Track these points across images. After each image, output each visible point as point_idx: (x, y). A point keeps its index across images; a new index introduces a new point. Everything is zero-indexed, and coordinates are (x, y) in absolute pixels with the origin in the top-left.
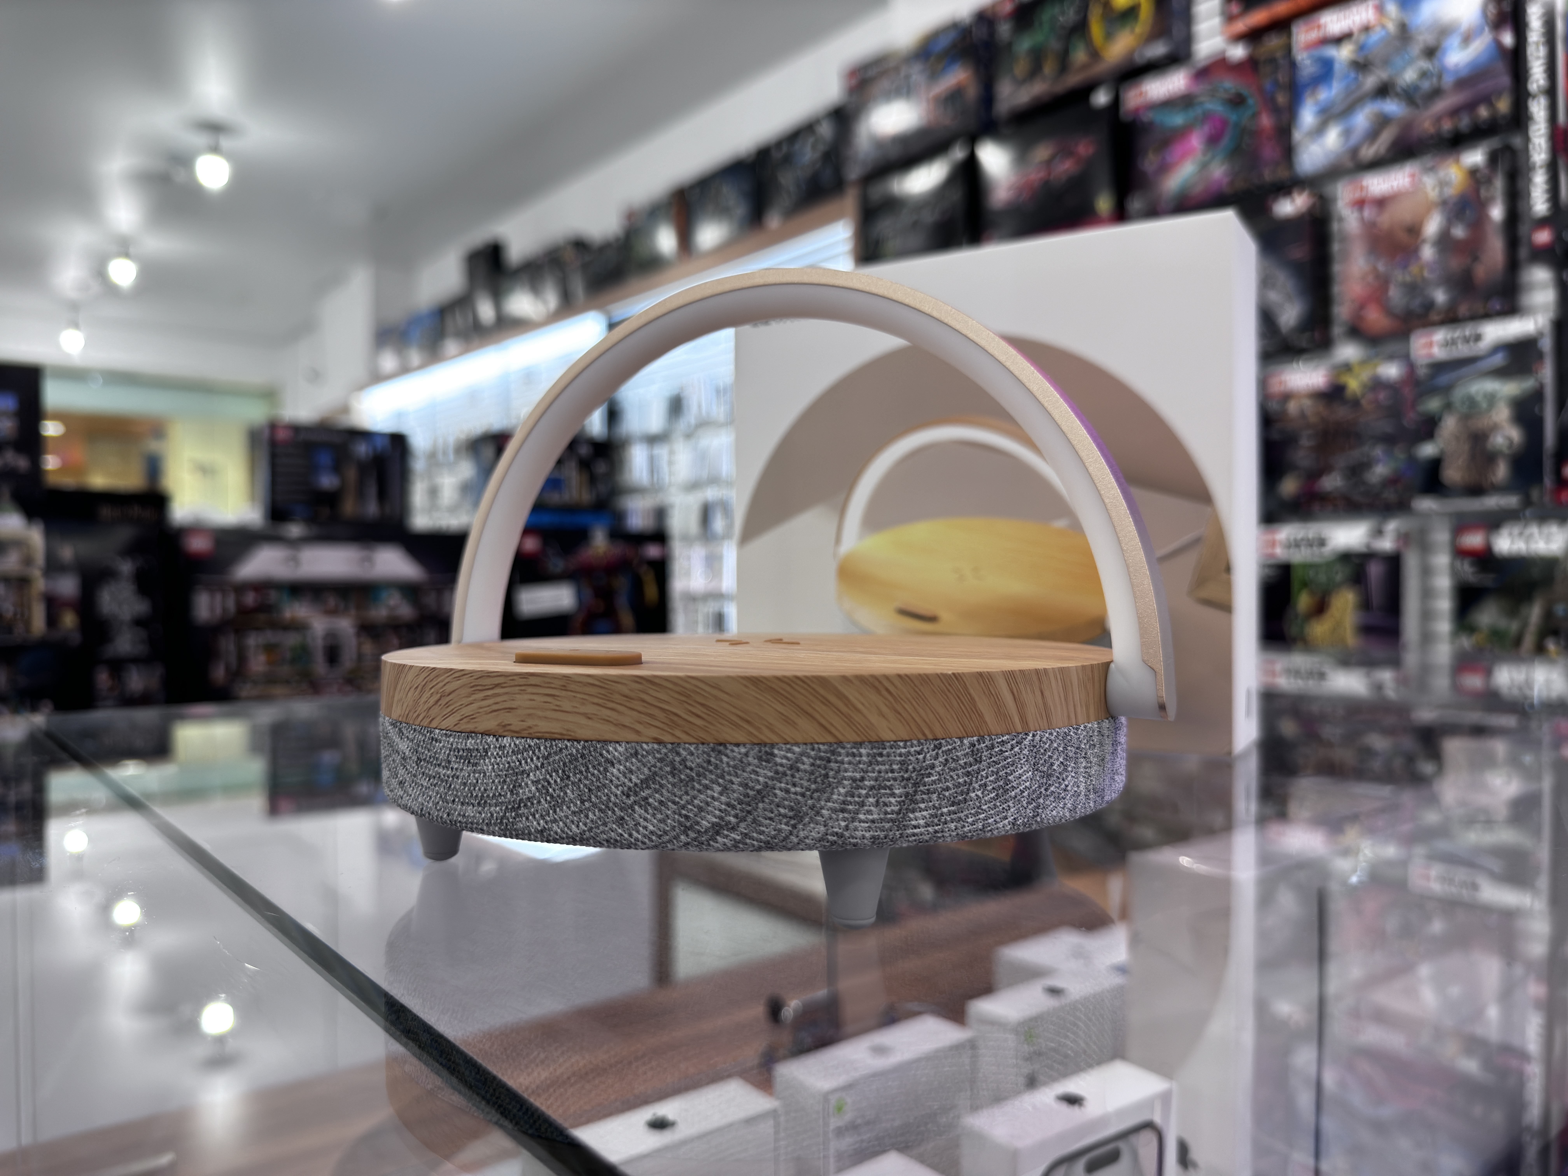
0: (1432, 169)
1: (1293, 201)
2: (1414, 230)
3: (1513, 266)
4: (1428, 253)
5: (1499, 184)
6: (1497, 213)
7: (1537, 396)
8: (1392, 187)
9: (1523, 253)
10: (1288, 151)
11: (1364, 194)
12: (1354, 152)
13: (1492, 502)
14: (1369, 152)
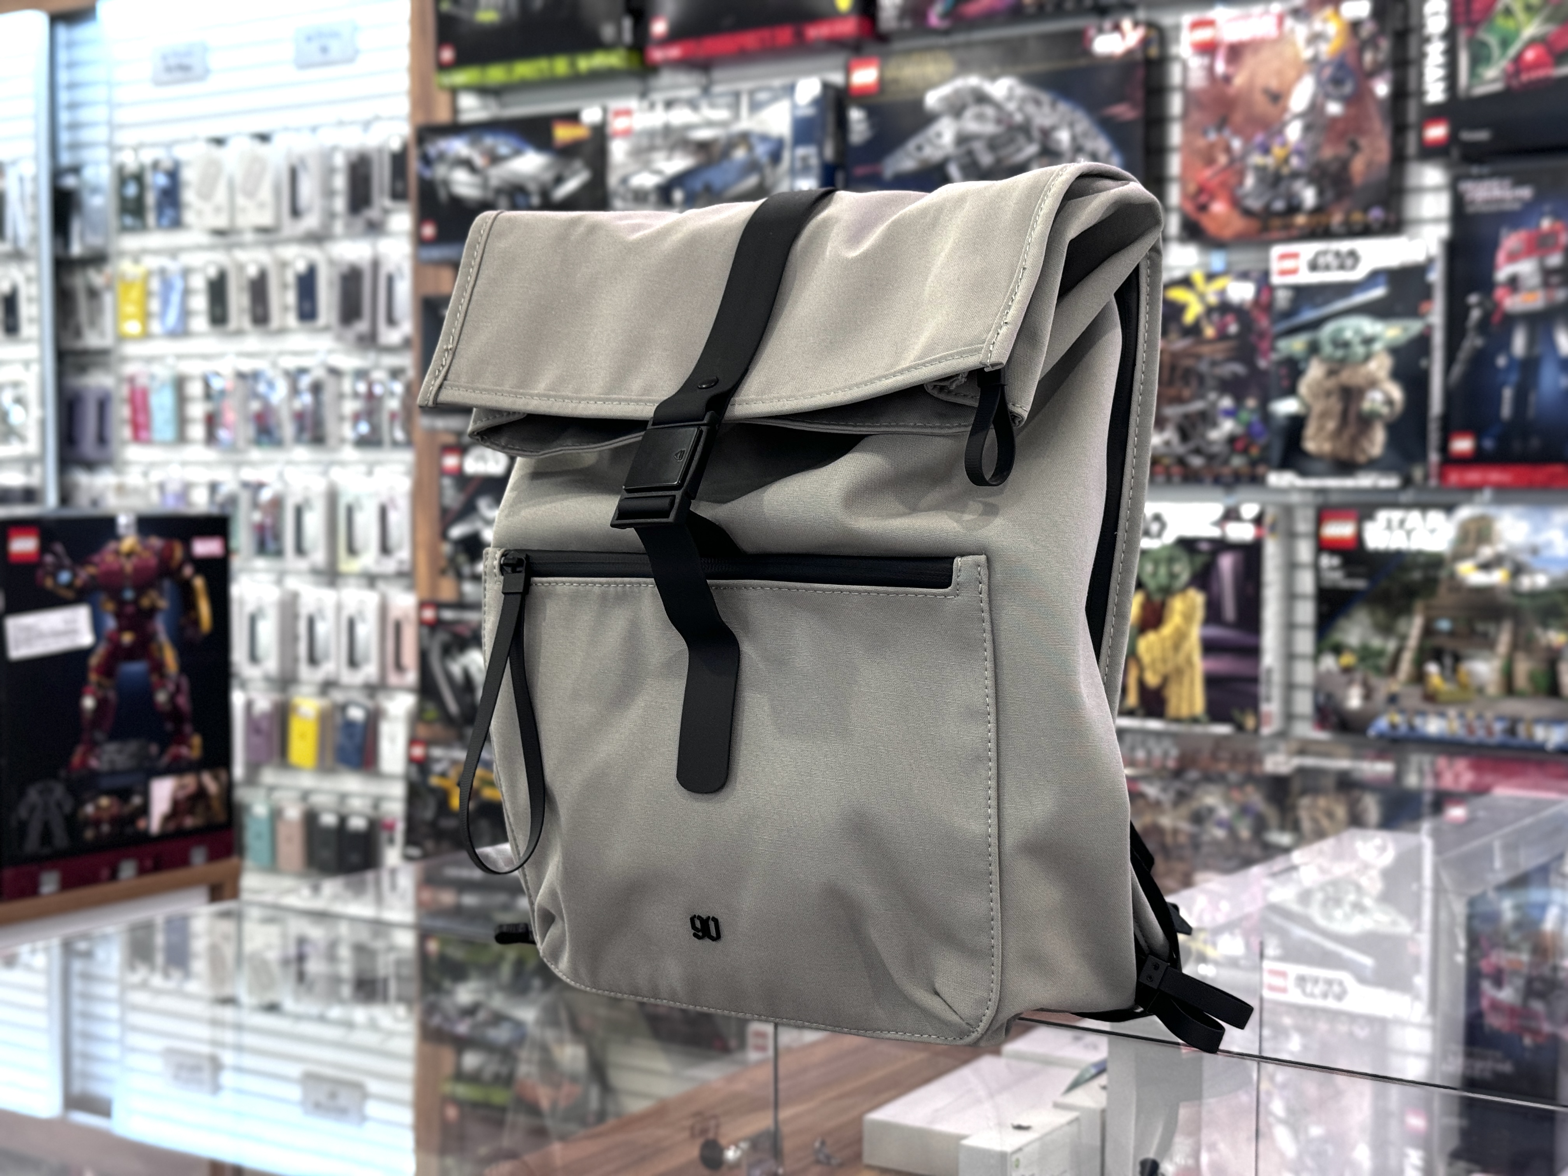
0: (1303, 14)
2: (1277, 98)
3: (1399, 159)
4: (1294, 132)
5: (1382, 51)
6: (1382, 89)
7: (1422, 343)
9: (1412, 144)
13: (1365, 481)
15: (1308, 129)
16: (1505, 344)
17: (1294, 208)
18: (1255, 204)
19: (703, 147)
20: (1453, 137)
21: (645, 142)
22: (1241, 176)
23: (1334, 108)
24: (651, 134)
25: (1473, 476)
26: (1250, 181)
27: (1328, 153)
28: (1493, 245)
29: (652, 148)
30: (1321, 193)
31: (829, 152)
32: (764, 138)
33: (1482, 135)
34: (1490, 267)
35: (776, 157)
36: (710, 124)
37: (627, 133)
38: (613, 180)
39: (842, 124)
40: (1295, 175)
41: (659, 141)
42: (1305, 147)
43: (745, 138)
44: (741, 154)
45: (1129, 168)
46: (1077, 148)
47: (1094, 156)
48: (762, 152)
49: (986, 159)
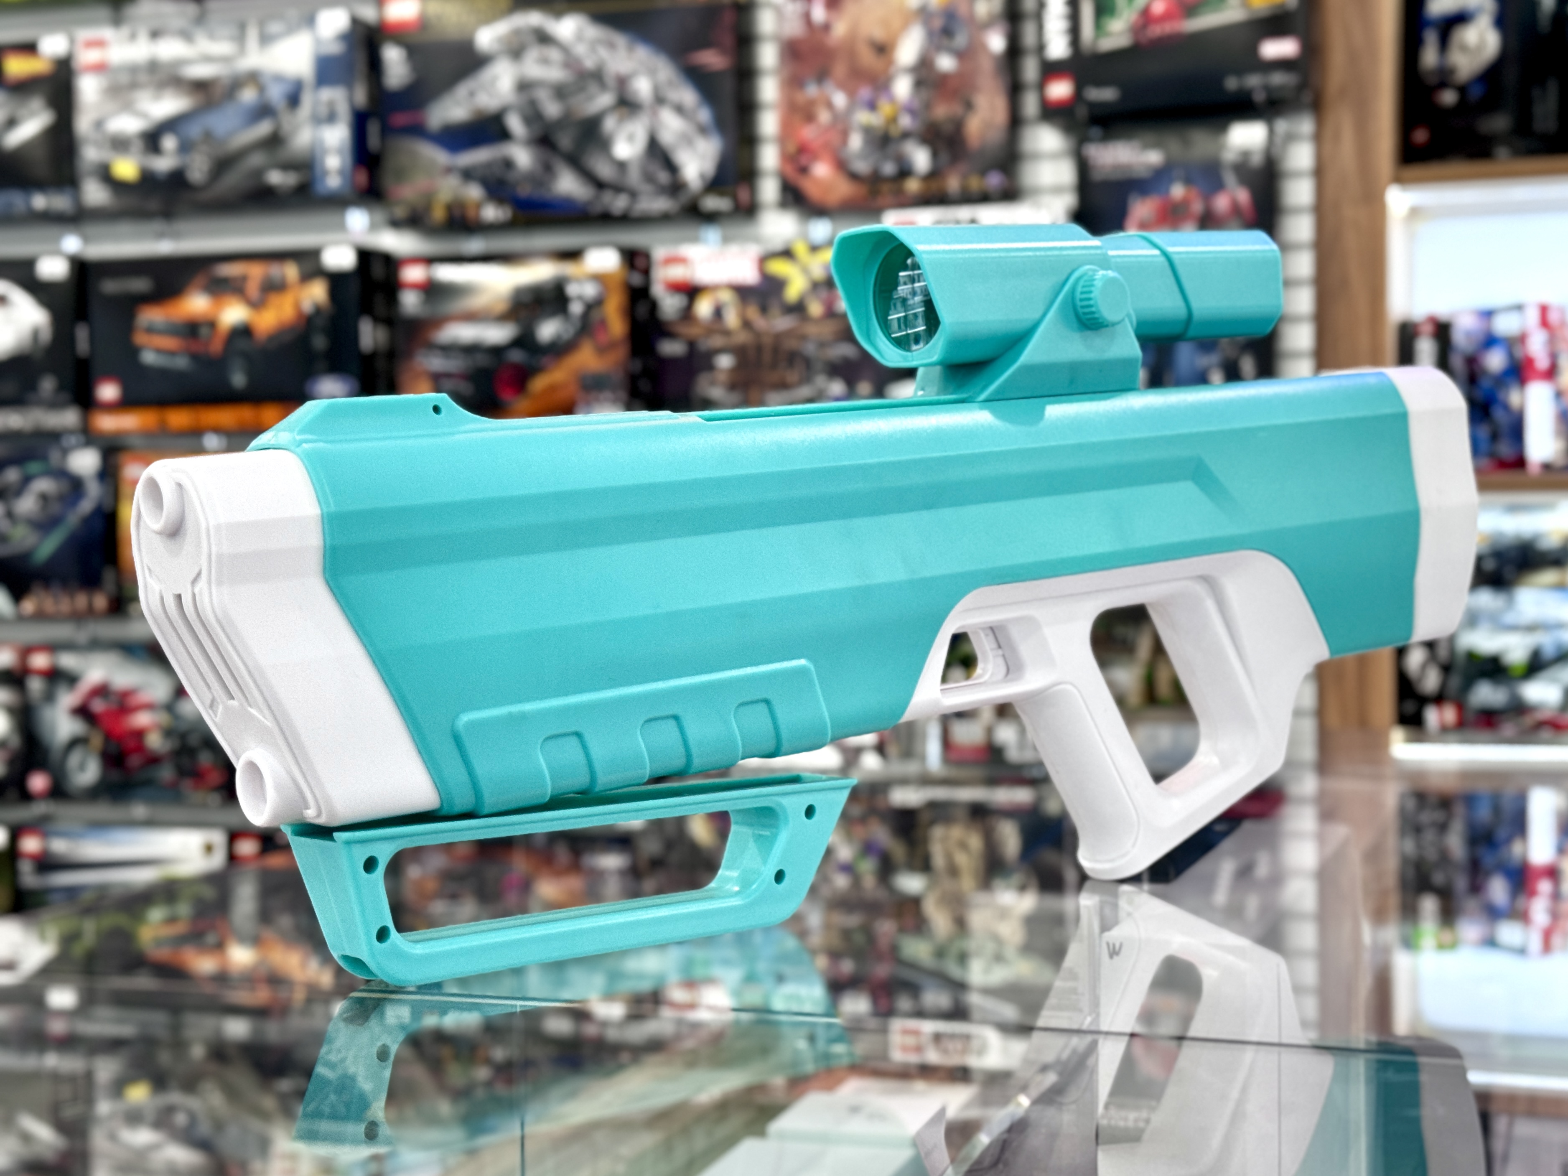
15: (919, 84)
17: (905, 172)
18: (862, 167)
19: (200, 87)
20: (1078, 96)
21: (124, 79)
22: (845, 135)
23: (946, 63)
24: (133, 69)
26: (856, 142)
27: (942, 111)
28: (1122, 212)
29: (134, 86)
30: (935, 155)
31: (361, 96)
32: (279, 78)
33: (1106, 94)
35: (294, 100)
36: (208, 59)
37: (100, 68)
38: (83, 124)
39: (375, 64)
40: (906, 135)
41: (143, 78)
42: (917, 104)
43: (253, 78)
44: (248, 96)
45: (720, 124)
46: (660, 100)
47: (679, 109)
48: (276, 94)
49: (552, 109)
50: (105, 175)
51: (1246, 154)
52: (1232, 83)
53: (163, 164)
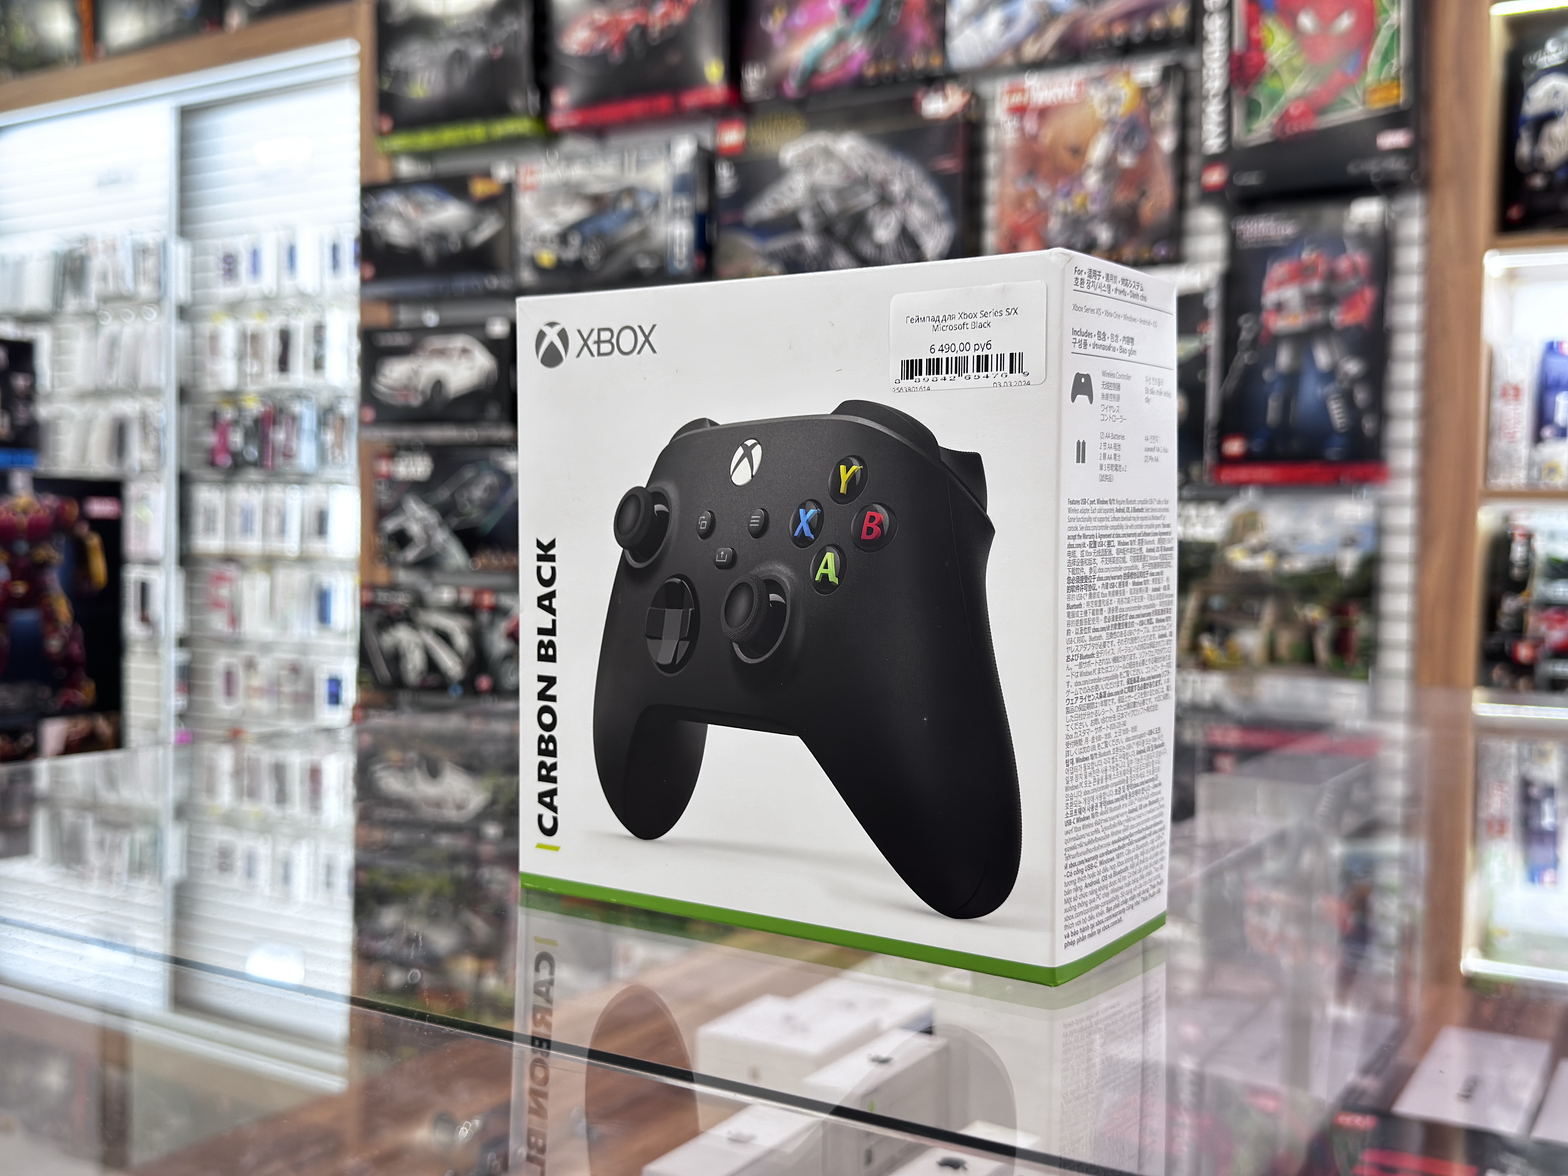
0: (1099, 80)
1: (945, 97)
2: (1078, 151)
3: (1181, 206)
4: (1092, 180)
5: (1169, 109)
6: (1167, 142)
7: (1201, 360)
8: (1057, 97)
9: (1192, 191)
10: (941, 36)
11: (1025, 99)
12: (1017, 48)
14: (1031, 51)
15: (1106, 177)
16: (1272, 358)
17: (1091, 245)
19: (596, 199)
20: (1229, 182)
21: (548, 194)
22: (1046, 219)
23: (1126, 160)
24: (554, 187)
25: (1243, 473)
26: (1055, 223)
27: (1122, 197)
28: (1262, 273)
29: (554, 198)
30: (1115, 232)
31: (702, 201)
32: (647, 190)
33: (1251, 180)
34: (1259, 293)
35: (656, 206)
36: (601, 179)
37: (533, 187)
38: (522, 227)
39: (711, 178)
40: (1093, 218)
41: (559, 193)
42: (1103, 193)
43: (630, 191)
44: (626, 205)
45: (953, 213)
46: (909, 196)
47: (924, 204)
48: (645, 202)
49: (832, 205)
50: (534, 264)
51: (1363, 225)
52: (1353, 169)
53: (571, 254)
